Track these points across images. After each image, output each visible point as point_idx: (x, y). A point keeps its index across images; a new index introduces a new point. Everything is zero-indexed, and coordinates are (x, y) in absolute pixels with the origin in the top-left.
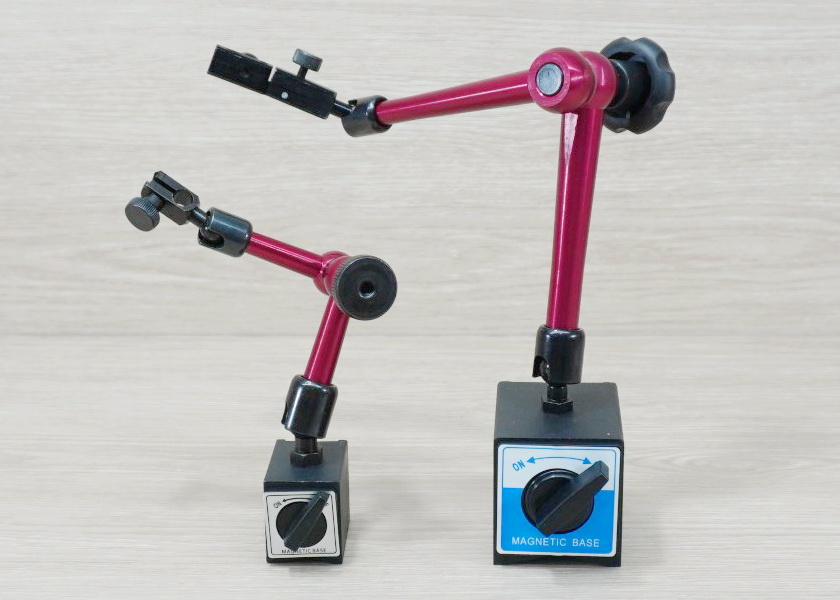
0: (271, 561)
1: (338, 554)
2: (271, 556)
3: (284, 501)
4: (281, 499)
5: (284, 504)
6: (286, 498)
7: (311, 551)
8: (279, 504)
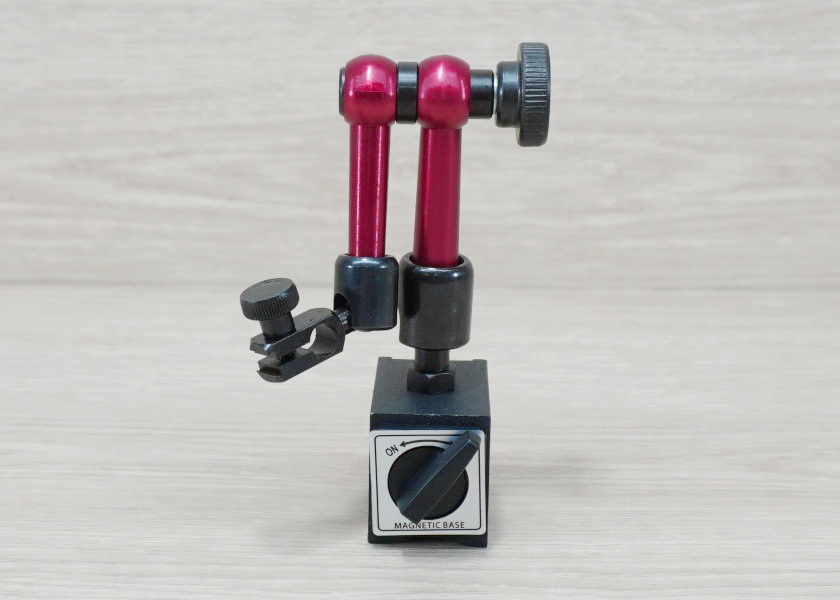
0: (374, 539)
1: (481, 532)
2: (377, 532)
3: (403, 444)
4: (397, 441)
5: (402, 450)
6: (407, 439)
7: (441, 526)
8: (394, 449)
